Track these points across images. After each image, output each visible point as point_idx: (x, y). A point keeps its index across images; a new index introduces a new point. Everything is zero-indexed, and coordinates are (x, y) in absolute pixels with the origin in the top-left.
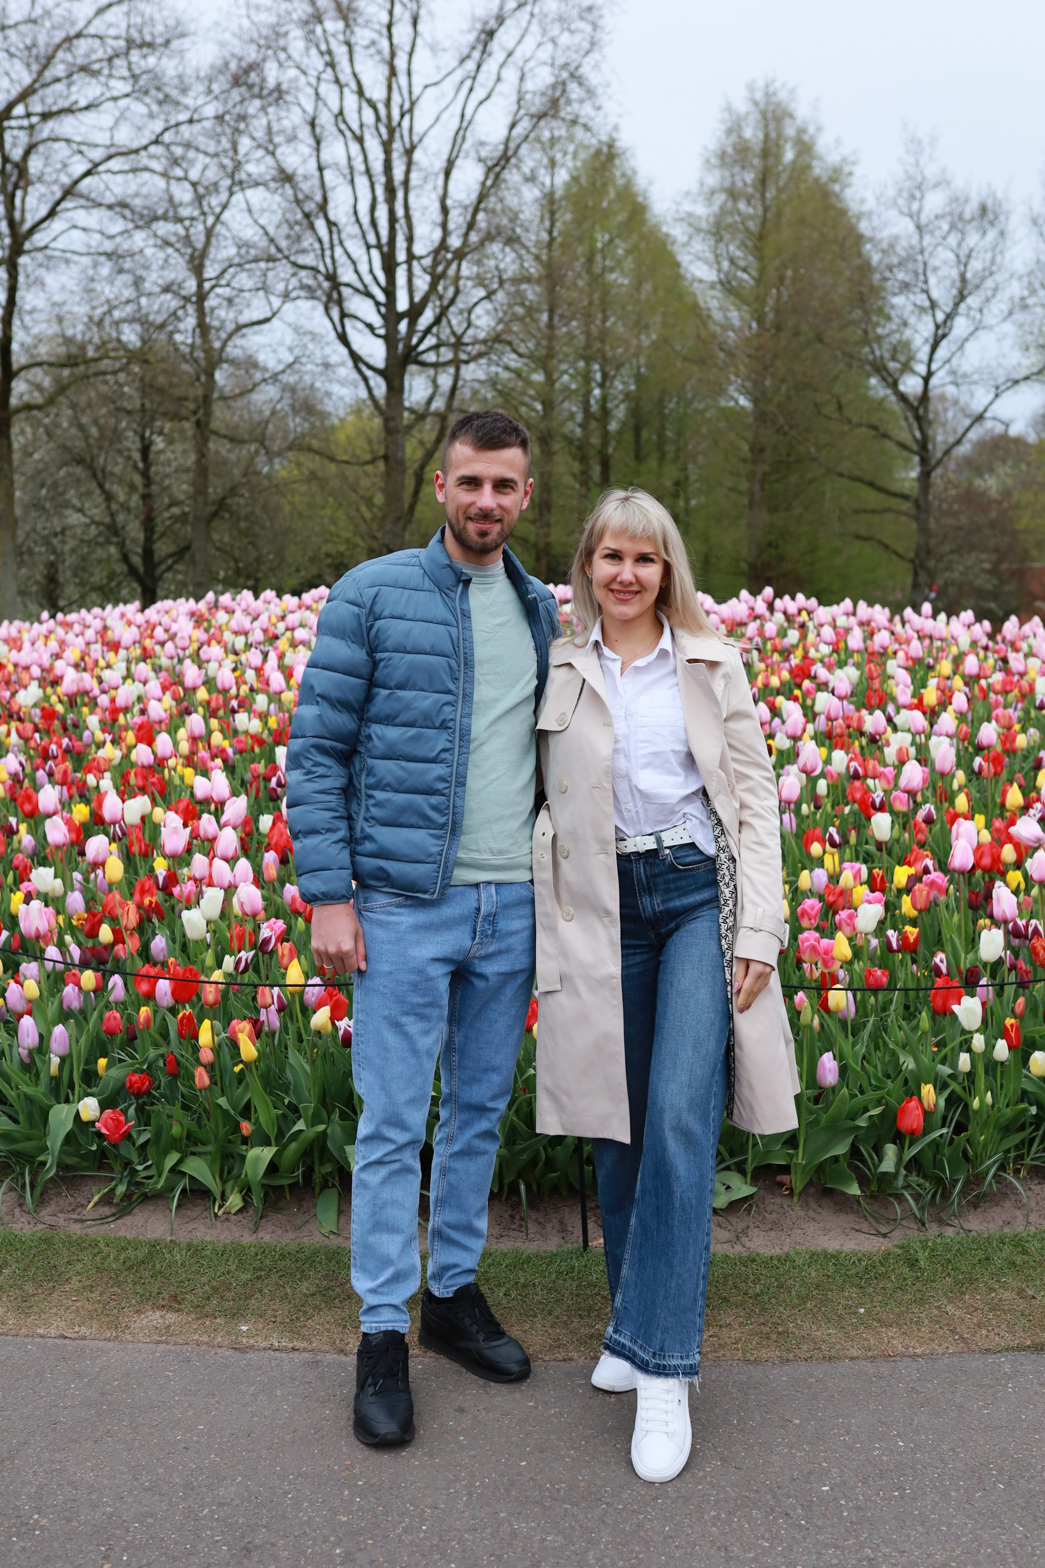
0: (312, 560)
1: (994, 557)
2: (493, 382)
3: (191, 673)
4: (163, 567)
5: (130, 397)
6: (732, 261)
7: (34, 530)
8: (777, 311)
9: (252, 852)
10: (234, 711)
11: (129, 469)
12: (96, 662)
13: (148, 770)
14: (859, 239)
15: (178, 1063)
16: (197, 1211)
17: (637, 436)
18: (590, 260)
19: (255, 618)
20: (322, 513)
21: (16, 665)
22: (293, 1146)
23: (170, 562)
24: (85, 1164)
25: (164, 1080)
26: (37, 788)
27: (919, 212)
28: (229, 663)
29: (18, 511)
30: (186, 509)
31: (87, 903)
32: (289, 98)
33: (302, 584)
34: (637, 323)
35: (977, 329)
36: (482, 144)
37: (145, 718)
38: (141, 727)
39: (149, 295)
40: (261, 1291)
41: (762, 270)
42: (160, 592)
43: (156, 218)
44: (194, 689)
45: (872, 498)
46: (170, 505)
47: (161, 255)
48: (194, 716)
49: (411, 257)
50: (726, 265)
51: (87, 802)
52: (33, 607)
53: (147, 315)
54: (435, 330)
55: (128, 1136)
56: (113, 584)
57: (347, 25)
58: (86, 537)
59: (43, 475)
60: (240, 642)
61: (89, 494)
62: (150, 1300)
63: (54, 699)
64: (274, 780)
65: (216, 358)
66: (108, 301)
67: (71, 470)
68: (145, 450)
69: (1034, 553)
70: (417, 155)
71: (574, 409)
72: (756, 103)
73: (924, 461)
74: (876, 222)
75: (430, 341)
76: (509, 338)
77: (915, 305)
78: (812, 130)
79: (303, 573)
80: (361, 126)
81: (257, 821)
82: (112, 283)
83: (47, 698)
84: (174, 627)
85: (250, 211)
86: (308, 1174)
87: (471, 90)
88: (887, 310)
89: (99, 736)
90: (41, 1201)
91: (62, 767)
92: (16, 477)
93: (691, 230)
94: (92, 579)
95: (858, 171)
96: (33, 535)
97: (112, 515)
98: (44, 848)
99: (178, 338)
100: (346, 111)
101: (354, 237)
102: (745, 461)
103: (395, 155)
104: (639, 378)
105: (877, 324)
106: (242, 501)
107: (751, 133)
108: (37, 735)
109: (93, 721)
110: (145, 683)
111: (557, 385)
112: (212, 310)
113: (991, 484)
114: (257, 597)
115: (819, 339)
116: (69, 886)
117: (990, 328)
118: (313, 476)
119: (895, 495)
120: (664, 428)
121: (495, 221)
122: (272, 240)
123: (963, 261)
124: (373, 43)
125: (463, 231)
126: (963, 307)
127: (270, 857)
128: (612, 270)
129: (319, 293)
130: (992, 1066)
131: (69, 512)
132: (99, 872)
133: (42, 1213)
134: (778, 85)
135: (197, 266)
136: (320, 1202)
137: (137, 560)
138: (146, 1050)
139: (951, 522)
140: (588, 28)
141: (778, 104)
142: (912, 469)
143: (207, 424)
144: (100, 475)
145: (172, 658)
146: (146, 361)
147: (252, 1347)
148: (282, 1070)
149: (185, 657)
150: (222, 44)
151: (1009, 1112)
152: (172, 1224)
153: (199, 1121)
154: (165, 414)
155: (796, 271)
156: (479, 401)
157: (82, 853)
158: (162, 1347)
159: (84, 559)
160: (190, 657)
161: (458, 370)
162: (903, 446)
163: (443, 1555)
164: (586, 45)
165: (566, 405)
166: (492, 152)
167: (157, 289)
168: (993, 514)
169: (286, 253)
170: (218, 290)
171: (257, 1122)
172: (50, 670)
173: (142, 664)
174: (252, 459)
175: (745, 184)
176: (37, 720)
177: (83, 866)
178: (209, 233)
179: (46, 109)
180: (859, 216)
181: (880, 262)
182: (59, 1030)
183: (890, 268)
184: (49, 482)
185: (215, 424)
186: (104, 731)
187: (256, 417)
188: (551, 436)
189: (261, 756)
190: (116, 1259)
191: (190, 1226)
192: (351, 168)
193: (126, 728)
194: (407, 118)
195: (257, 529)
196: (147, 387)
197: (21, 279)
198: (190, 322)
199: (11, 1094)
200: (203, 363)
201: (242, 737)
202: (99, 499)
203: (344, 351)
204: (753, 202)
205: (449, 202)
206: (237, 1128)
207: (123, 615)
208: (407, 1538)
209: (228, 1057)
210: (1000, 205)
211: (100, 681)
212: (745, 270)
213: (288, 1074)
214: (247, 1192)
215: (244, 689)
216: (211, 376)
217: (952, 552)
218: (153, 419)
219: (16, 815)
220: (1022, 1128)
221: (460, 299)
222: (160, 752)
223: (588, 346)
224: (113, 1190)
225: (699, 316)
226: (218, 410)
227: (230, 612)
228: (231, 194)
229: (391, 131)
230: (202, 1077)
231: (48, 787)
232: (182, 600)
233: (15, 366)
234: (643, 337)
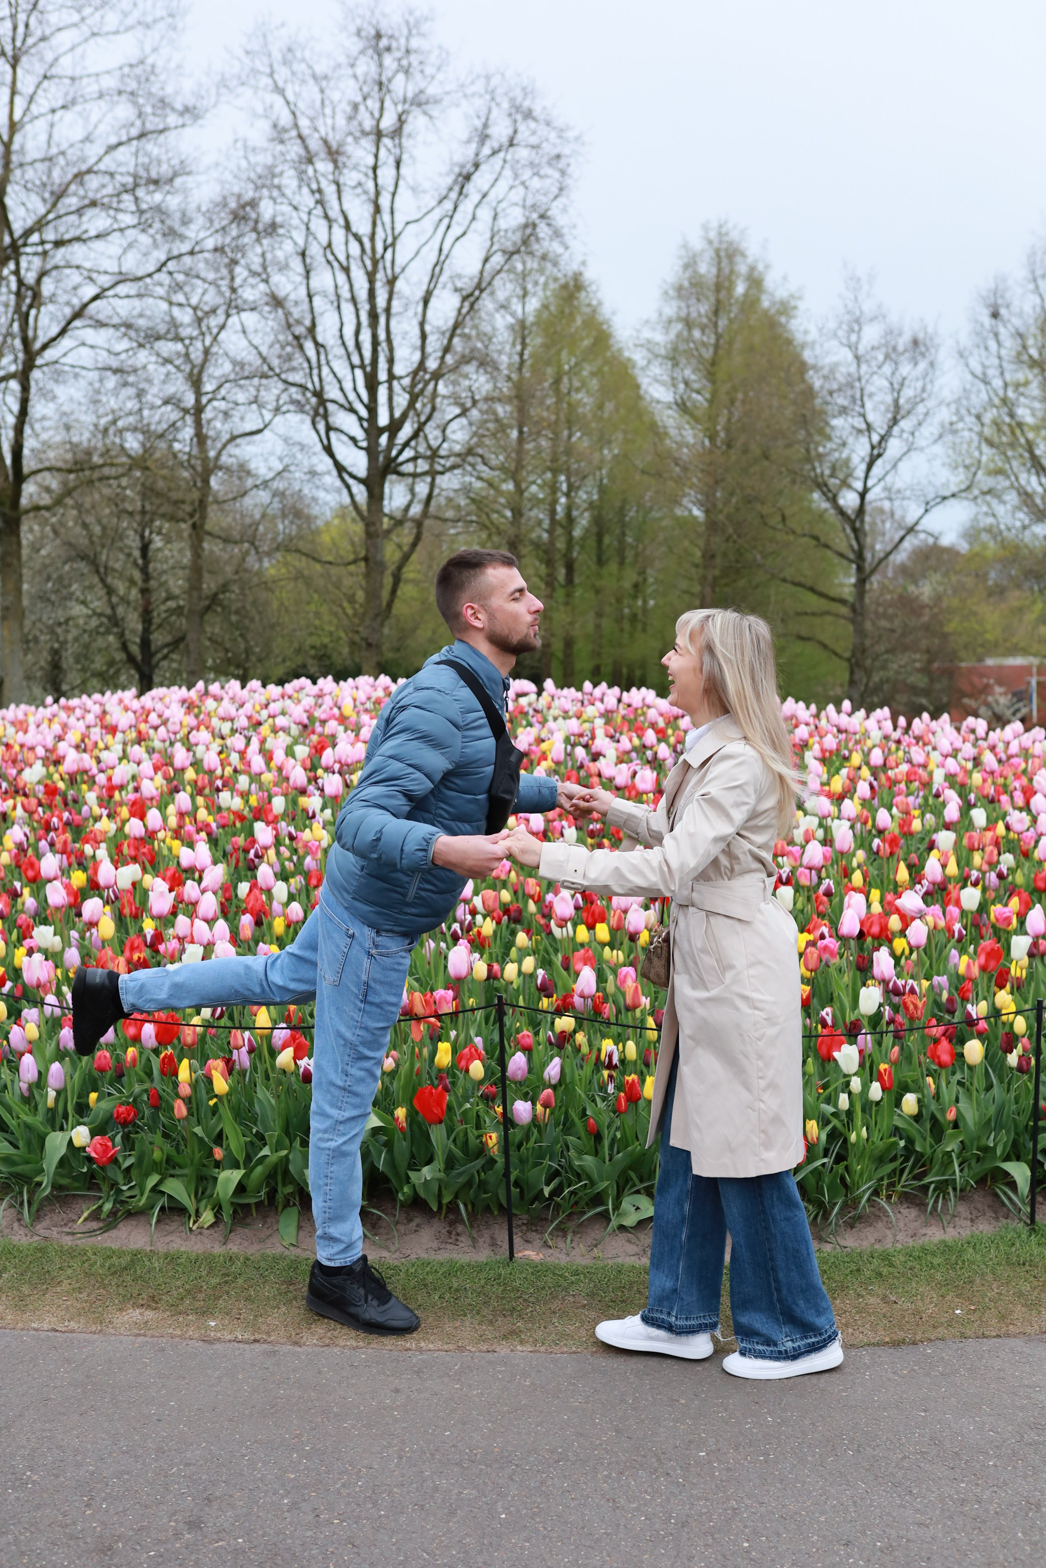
0: (298, 651)
1: (926, 657)
2: (466, 490)
3: (181, 756)
4: (160, 655)
5: (133, 501)
6: (687, 383)
7: (40, 620)
8: (727, 430)
9: (230, 916)
10: (218, 790)
11: (129, 565)
12: (96, 743)
13: (140, 841)
14: (803, 367)
15: (160, 1097)
16: (174, 1226)
17: (600, 541)
18: (557, 381)
19: (242, 705)
20: (307, 608)
21: (22, 746)
22: (259, 1169)
23: (165, 651)
24: (76, 1185)
25: (147, 1112)
26: (39, 856)
27: (857, 343)
28: (215, 747)
29: (25, 602)
30: (181, 603)
31: (82, 958)
32: (281, 231)
33: (288, 674)
34: (601, 439)
35: (909, 450)
36: (459, 276)
37: (138, 795)
38: (134, 803)
39: (152, 407)
40: (227, 1293)
41: (714, 393)
42: (156, 679)
43: (158, 338)
44: (183, 770)
45: (814, 602)
46: (168, 598)
47: (163, 370)
48: (182, 794)
49: (391, 377)
50: (682, 386)
51: (85, 870)
52: (37, 691)
53: (149, 425)
54: (413, 443)
55: (114, 1160)
56: (112, 671)
57: (336, 167)
58: (87, 628)
59: (49, 569)
60: (226, 728)
61: (91, 587)
62: (130, 1300)
63: (56, 777)
64: (252, 852)
65: (211, 465)
66: (113, 412)
67: (75, 565)
68: (145, 548)
69: (963, 654)
70: (399, 285)
71: (541, 516)
72: (710, 242)
73: (860, 569)
74: (818, 351)
75: (408, 453)
76: (480, 451)
77: (853, 427)
78: (760, 267)
79: (288, 664)
80: (348, 257)
81: (236, 887)
82: (117, 396)
83: (49, 776)
84: (167, 713)
85: (244, 332)
86: (272, 1194)
87: (448, 227)
88: (828, 430)
89: (97, 810)
90: (37, 1217)
91: (62, 837)
92: (25, 571)
93: (650, 356)
94: (93, 666)
95: (802, 305)
96: (39, 625)
97: (113, 608)
98: (45, 909)
99: (177, 446)
100: (334, 246)
101: (340, 357)
102: (696, 566)
103: (378, 285)
104: (602, 489)
105: (818, 444)
106: (233, 596)
107: (706, 268)
108: (40, 809)
109: (91, 797)
110: (139, 764)
111: (526, 494)
112: (209, 422)
113: (925, 590)
114: (243, 687)
115: (766, 457)
116: (67, 943)
117: (921, 449)
118: (299, 576)
119: (833, 599)
120: (623, 534)
121: (470, 344)
122: (264, 360)
123: (897, 389)
124: (360, 184)
125: (439, 354)
126: (896, 430)
127: (246, 920)
128: (578, 390)
129: (307, 407)
130: (868, 1106)
131: (73, 603)
132: (94, 930)
133: (39, 1227)
134: (730, 225)
135: (196, 383)
136: (282, 1218)
137: (135, 649)
138: (131, 1086)
139: (884, 623)
140: (557, 175)
141: (731, 243)
142: (849, 576)
143: (202, 526)
144: (102, 570)
145: (164, 741)
146: (147, 468)
147: (219, 1340)
148: (251, 1104)
149: (176, 741)
150: (222, 182)
151: (881, 1145)
152: (151, 1236)
153: (177, 1148)
154: (163, 516)
155: (746, 394)
156: (453, 507)
157: (79, 915)
158: (140, 1339)
159: (87, 646)
160: (181, 740)
161: (433, 480)
162: (842, 555)
163: (375, 1504)
164: (555, 190)
165: (533, 513)
166: (466, 284)
167: (159, 402)
168: (925, 619)
169: (277, 371)
170: (216, 403)
171: (228, 1148)
172: (53, 750)
173: (136, 747)
174: (244, 560)
175: (700, 315)
176: (40, 796)
177: (80, 925)
178: (207, 352)
179: (59, 237)
180: (803, 346)
181: (822, 387)
182: (56, 1067)
183: (831, 393)
184: (55, 576)
185: (208, 527)
186: (100, 806)
187: (248, 521)
188: (521, 541)
189: (242, 830)
190: (102, 1266)
191: (168, 1239)
192: (338, 296)
193: (121, 804)
194: (390, 251)
195: (247, 622)
196: (148, 491)
197: (33, 389)
198: (188, 432)
199: (12, 1123)
200: (199, 469)
201: (225, 814)
202: (101, 592)
203: (329, 461)
204: (707, 331)
205: (428, 328)
206: (211, 1154)
207: (121, 701)
208: (345, 1492)
209: (204, 1092)
210: (931, 339)
211: (99, 761)
212: (698, 392)
213: (257, 1108)
214: (218, 1210)
215: (229, 770)
216: (206, 482)
217: (887, 652)
218: (152, 521)
219: (20, 880)
220: (894, 1159)
221: (436, 415)
222: (150, 826)
223: (554, 460)
224: (100, 1207)
225: (657, 434)
226: (213, 512)
227: (218, 699)
228: (228, 316)
229: (375, 263)
230: (180, 1109)
231: (49, 855)
232: (175, 688)
233: (26, 470)
234: (606, 452)
